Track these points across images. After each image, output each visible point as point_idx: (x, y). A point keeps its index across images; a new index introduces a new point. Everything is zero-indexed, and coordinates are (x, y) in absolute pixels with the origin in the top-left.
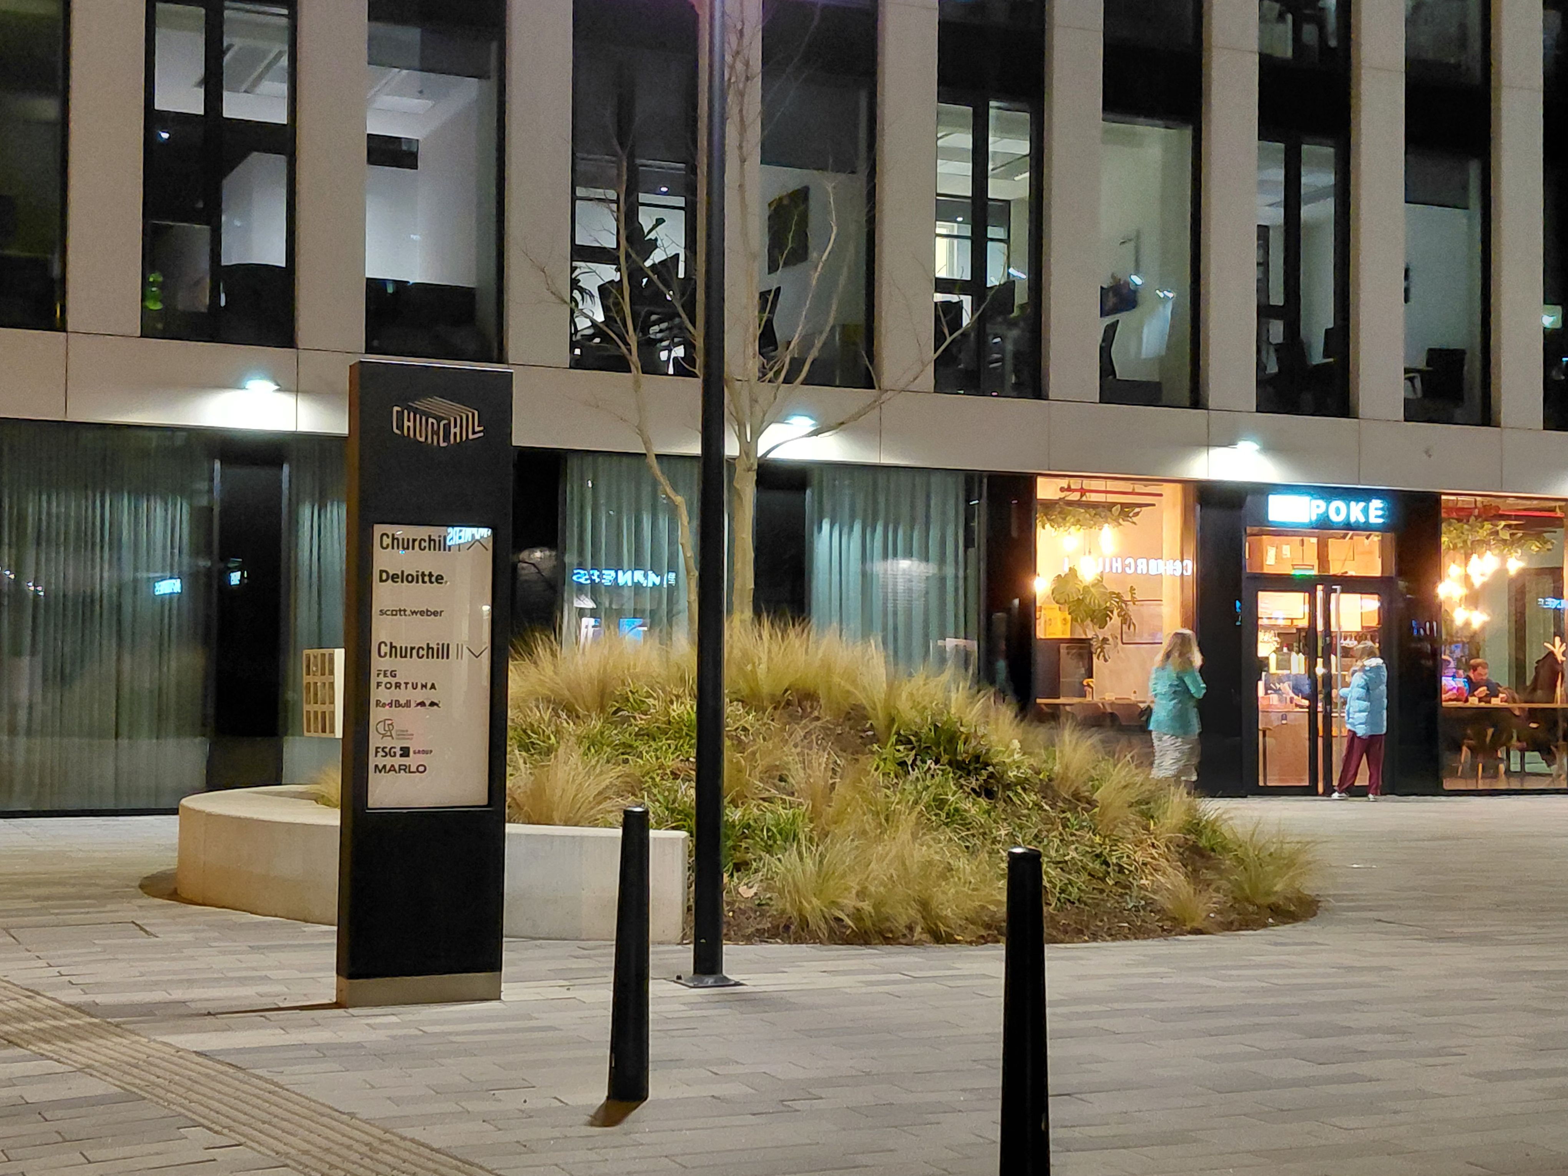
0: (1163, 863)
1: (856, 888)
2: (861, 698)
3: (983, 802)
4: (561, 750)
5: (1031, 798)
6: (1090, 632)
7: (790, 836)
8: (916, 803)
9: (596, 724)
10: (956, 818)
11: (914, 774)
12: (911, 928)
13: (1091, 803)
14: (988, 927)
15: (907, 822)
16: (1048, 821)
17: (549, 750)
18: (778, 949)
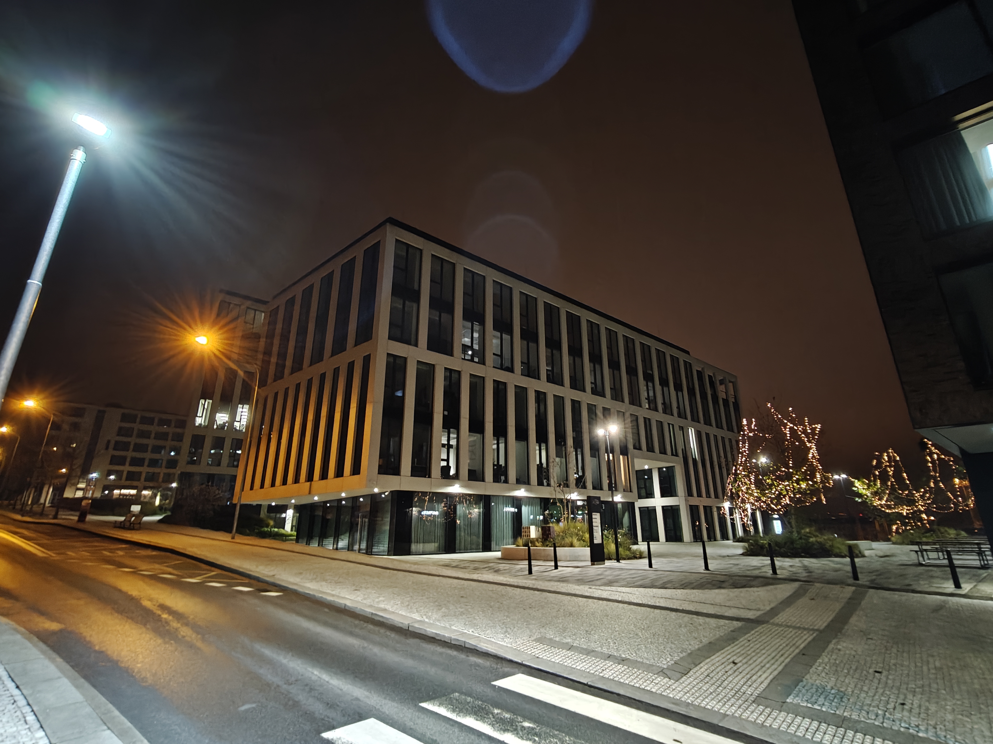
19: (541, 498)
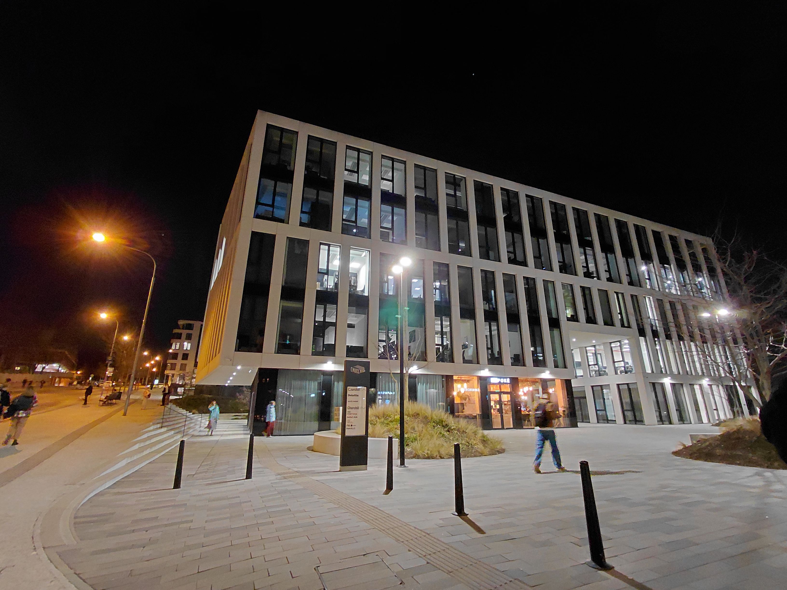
0: (479, 443)
1: (427, 449)
2: (427, 415)
3: (448, 433)
4: (377, 425)
5: (456, 432)
6: (464, 402)
7: (416, 439)
8: (437, 433)
9: (383, 419)
10: (443, 435)
11: (436, 428)
12: (437, 456)
13: (466, 433)
14: (450, 455)
15: (435, 436)
16: (459, 436)
17: (375, 424)
18: (414, 460)
19: (443, 376)
